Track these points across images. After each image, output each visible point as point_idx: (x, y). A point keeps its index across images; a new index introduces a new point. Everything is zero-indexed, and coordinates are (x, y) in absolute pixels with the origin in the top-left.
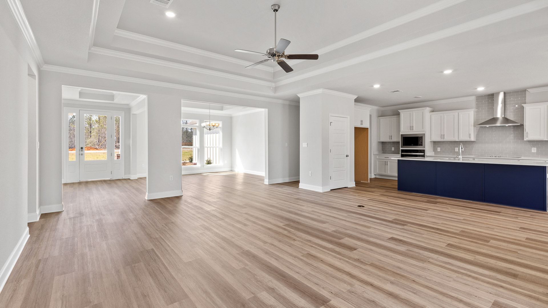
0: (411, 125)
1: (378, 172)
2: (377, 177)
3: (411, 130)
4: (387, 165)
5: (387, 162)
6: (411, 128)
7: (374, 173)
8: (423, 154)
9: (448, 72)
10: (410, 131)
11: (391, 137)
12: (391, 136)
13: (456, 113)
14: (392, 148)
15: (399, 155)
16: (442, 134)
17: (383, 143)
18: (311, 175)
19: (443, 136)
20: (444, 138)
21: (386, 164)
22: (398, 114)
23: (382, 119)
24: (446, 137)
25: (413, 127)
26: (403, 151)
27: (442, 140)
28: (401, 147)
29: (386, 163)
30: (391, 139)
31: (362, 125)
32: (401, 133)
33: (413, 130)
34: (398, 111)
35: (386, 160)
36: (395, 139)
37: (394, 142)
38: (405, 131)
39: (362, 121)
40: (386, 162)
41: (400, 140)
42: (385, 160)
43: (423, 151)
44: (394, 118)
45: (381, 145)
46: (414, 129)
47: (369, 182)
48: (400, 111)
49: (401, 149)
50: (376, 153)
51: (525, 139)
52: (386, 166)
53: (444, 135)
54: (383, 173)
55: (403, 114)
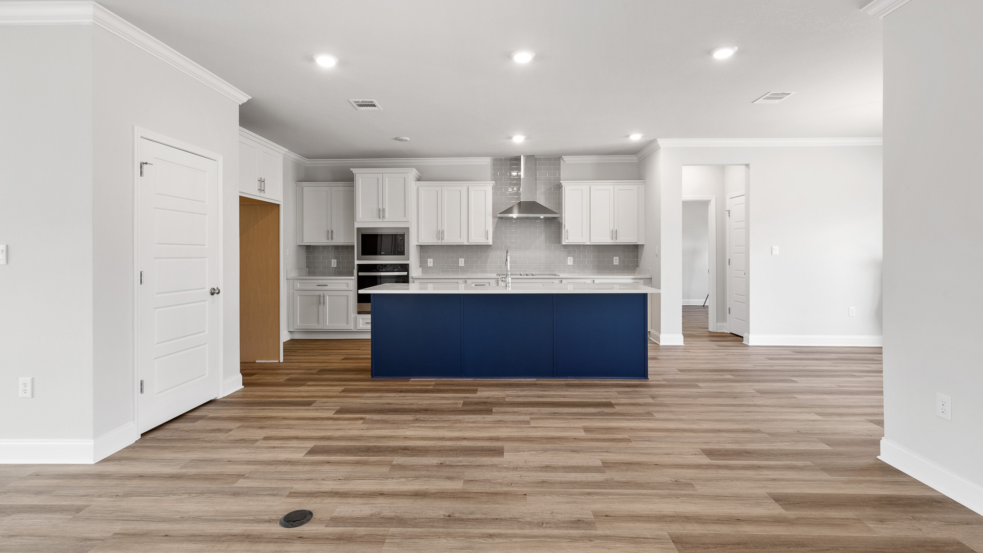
0: (381, 207)
1: (298, 324)
2: (297, 336)
3: (380, 217)
4: (324, 303)
5: (324, 296)
6: (381, 213)
7: (288, 326)
8: (405, 273)
9: (523, 58)
10: (378, 220)
11: (330, 233)
12: (332, 232)
13: (462, 187)
14: (333, 260)
15: (353, 278)
16: (440, 229)
17: (309, 250)
18: (29, 394)
19: (440, 234)
20: (443, 239)
21: (320, 303)
22: (348, 179)
23: (309, 189)
24: (446, 237)
25: (384, 210)
26: (361, 268)
27: (439, 242)
28: (358, 259)
29: (320, 301)
30: (332, 239)
31: (262, 194)
32: (357, 225)
33: (384, 217)
34: (351, 169)
35: (321, 293)
36: (340, 239)
37: (337, 248)
38: (366, 219)
39: (262, 181)
40: (320, 296)
41: (355, 241)
42: (318, 293)
43: (405, 267)
44: (339, 189)
45: (303, 253)
46: (387, 215)
47: (282, 360)
48: (354, 170)
49: (357, 262)
50: (293, 274)
51: (565, 241)
52: (321, 307)
53: (443, 232)
54: (314, 326)
55: (363, 179)
